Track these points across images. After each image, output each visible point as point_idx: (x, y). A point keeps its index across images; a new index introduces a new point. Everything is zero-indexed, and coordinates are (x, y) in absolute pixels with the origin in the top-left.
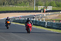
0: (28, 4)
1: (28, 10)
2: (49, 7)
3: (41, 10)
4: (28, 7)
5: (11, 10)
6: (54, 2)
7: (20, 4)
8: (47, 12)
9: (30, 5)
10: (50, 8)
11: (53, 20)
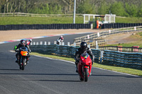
0: (60, 10)
1: (60, 23)
2: (108, 17)
3: (91, 23)
4: (59, 17)
5: (20, 23)
6: (120, 4)
7: (41, 8)
8: (103, 27)
9: (63, 12)
10: (110, 19)
11: (117, 47)
